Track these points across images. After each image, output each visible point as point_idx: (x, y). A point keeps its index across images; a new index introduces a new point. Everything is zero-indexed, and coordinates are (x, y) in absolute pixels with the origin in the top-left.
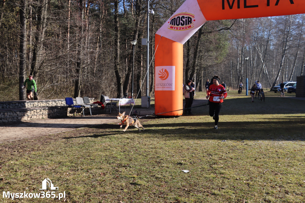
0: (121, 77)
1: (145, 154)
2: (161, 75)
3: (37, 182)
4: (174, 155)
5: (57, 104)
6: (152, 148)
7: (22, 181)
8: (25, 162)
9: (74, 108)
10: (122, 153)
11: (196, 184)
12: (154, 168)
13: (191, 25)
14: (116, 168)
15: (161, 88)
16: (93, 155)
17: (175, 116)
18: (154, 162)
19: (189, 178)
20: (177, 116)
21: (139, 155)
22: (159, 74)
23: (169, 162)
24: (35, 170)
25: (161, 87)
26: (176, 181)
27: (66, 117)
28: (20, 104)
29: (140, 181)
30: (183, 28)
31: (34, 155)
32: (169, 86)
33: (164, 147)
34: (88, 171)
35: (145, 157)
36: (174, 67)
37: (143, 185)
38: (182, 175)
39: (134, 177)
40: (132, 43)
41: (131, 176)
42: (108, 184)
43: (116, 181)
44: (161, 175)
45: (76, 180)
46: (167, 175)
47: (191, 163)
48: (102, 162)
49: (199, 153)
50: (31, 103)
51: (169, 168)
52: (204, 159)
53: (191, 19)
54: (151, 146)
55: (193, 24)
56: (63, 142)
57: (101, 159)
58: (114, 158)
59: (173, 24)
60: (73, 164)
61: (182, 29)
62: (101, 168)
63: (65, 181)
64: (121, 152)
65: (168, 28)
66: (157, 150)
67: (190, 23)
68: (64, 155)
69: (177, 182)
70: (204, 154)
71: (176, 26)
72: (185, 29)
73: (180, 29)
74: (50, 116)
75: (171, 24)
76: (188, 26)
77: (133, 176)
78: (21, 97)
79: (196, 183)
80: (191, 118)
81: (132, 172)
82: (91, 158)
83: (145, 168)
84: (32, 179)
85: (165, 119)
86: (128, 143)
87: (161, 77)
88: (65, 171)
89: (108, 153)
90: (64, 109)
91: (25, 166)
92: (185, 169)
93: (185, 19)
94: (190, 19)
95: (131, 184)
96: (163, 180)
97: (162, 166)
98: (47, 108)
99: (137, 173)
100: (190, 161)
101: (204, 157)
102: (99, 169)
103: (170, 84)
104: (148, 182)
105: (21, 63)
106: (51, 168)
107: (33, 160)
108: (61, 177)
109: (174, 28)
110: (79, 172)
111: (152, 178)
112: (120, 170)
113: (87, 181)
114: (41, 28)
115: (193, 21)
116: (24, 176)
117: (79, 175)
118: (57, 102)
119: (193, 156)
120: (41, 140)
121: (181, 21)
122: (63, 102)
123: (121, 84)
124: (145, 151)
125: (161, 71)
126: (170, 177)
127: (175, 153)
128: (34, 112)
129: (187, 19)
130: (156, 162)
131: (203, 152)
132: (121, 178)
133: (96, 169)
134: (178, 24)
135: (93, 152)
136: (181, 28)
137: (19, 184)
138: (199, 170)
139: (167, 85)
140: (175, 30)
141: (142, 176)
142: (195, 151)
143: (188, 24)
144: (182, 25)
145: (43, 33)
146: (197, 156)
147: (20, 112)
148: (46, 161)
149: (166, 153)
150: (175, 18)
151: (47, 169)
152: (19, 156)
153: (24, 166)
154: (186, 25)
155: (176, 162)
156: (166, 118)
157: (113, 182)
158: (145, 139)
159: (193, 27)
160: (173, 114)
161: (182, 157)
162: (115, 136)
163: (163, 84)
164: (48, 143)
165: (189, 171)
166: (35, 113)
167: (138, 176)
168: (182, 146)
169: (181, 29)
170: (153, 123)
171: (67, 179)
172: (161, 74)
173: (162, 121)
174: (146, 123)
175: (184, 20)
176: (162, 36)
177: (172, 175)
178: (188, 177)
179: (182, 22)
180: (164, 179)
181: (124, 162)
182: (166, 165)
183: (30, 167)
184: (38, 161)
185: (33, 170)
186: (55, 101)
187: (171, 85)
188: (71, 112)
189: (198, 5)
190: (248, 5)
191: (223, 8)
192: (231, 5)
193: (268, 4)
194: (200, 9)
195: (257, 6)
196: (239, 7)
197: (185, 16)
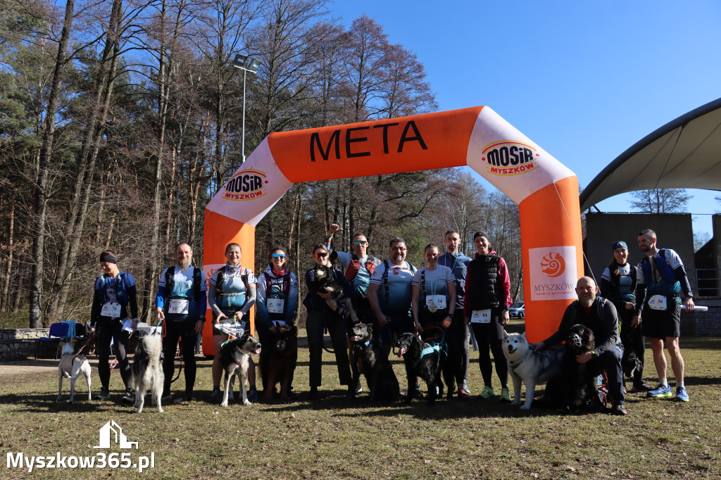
13: (262, 190)
30: (247, 196)
53: (260, 179)
55: (264, 189)
59: (230, 190)
61: (246, 198)
65: (223, 198)
67: (258, 186)
71: (235, 193)
72: (251, 197)
73: (241, 198)
75: (227, 189)
76: (255, 191)
93: (250, 179)
94: (258, 180)
109: (231, 196)
115: (263, 184)
121: (243, 185)
129: (253, 179)
134: (238, 188)
136: (243, 195)
140: (233, 200)
143: (256, 188)
144: (245, 190)
150: (234, 180)
154: (252, 190)
159: (266, 193)
169: (244, 197)
175: (248, 181)
176: (211, 210)
179: (245, 186)
189: (271, 156)
190: (352, 152)
191: (313, 159)
192: (325, 152)
193: (386, 151)
194: (274, 161)
195: (368, 154)
196: (338, 156)
197: (250, 175)
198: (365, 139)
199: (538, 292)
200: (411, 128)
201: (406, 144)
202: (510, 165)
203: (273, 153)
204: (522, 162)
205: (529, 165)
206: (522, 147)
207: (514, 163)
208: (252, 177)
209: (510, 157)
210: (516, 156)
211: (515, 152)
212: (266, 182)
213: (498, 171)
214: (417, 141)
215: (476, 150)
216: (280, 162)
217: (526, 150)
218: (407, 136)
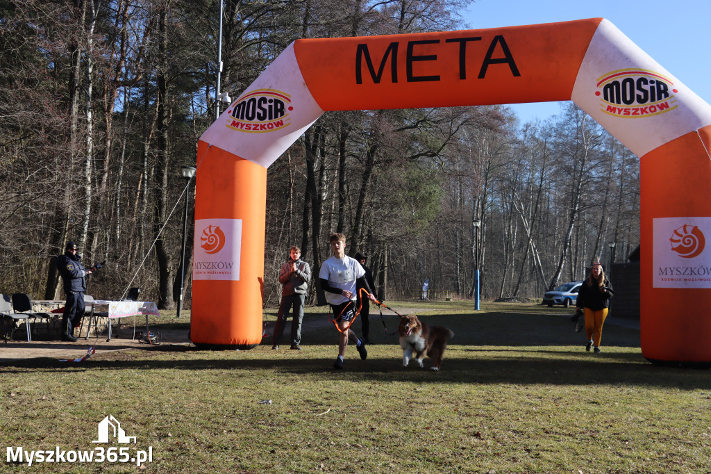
0: (169, 257)
2: (207, 241)
13: (284, 119)
15: (207, 274)
17: (238, 345)
20: (245, 347)
22: (202, 239)
25: (206, 270)
30: (262, 127)
32: (224, 270)
36: (238, 223)
40: (184, 174)
53: (282, 104)
55: (286, 118)
59: (238, 117)
61: (261, 129)
65: (227, 125)
67: (279, 113)
71: (245, 121)
72: (269, 128)
73: (254, 129)
75: (234, 115)
76: (274, 121)
87: (207, 247)
93: (268, 104)
94: (279, 105)
103: (227, 264)
109: (240, 126)
115: (286, 111)
121: (258, 110)
123: (169, 273)
125: (207, 231)
129: (273, 104)
134: (250, 115)
136: (257, 125)
139: (221, 265)
140: (243, 131)
143: (276, 117)
144: (261, 118)
150: (244, 103)
154: (270, 118)
156: (213, 350)
159: (289, 124)
160: (235, 339)
163: (211, 265)
169: (259, 127)
172: (205, 239)
175: (266, 106)
176: (211, 143)
179: (261, 112)
187: (229, 266)
189: (299, 72)
190: (415, 74)
191: (359, 81)
192: (377, 73)
193: (462, 75)
194: (303, 81)
195: (437, 78)
196: (395, 79)
197: (268, 97)
198: (434, 58)
199: (664, 277)
200: (499, 45)
201: (491, 67)
202: (636, 104)
203: (301, 68)
204: (653, 100)
205: (662, 104)
206: (655, 79)
207: (640, 101)
208: (271, 101)
209: (637, 92)
210: (645, 92)
211: (644, 86)
212: (291, 109)
213: (617, 111)
214: (506, 65)
215: (588, 82)
216: (311, 82)
217: (659, 83)
218: (494, 57)
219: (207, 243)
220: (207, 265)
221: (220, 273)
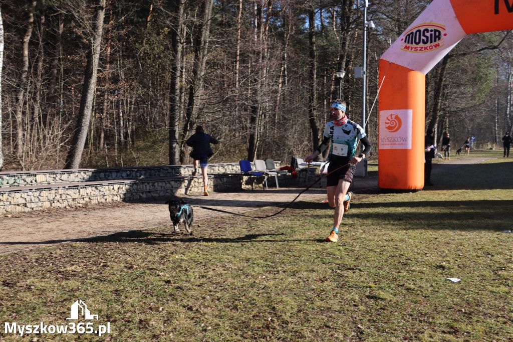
0: (319, 129)
1: (378, 250)
2: (389, 124)
3: (220, 288)
4: (426, 252)
5: (226, 170)
6: (386, 240)
7: (199, 286)
8: (196, 257)
9: (253, 176)
10: (341, 248)
11: (478, 302)
12: (399, 272)
13: (440, 42)
14: (338, 271)
16: (295, 250)
17: (411, 189)
18: (396, 263)
19: (463, 292)
20: (415, 191)
21: (369, 251)
22: (386, 123)
23: (422, 264)
24: (214, 270)
25: (389, 143)
26: (442, 295)
27: (239, 190)
28: (173, 170)
29: (382, 293)
30: (426, 48)
31: (206, 246)
32: (402, 142)
33: (406, 239)
34: (294, 275)
35: (380, 254)
36: (410, 112)
37: (389, 299)
38: (449, 286)
39: (370, 287)
40: (338, 76)
41: (365, 285)
42: (331, 295)
43: (342, 292)
44: (414, 284)
45: (280, 287)
46: (424, 284)
47: (459, 267)
48: (312, 261)
49: (469, 251)
50: (189, 169)
51: (424, 273)
52: (481, 261)
53: (439, 32)
54: (385, 238)
55: (442, 41)
56: (244, 228)
57: (310, 256)
58: (330, 255)
59: (408, 43)
60: (269, 263)
61: (425, 50)
62: (314, 270)
63: (263, 289)
64: (339, 245)
65: (401, 49)
66: (396, 243)
67: (437, 39)
68: (251, 248)
69: (445, 298)
70: (478, 253)
71: (414, 45)
72: (430, 49)
73: (420, 50)
74: (218, 189)
75: (405, 42)
76: (434, 44)
77: (369, 285)
78: (172, 160)
79: (478, 300)
80: (439, 194)
81: (366, 279)
82: (294, 254)
83: (384, 273)
84: (212, 283)
85: (395, 194)
86: (347, 232)
87: (389, 128)
88: (258, 274)
89: (319, 247)
90: (237, 177)
91: (198, 263)
92: (452, 276)
93: (430, 33)
94: (437, 33)
95: (368, 297)
96: (419, 292)
97: (411, 271)
98: (212, 176)
99: (374, 281)
100: (457, 263)
101: (479, 257)
102: (310, 271)
104: (395, 295)
105: (172, 110)
106: (236, 267)
107: (207, 255)
108: (255, 282)
109: (410, 49)
110: (281, 275)
111: (400, 289)
112: (346, 275)
113: (296, 291)
114: (201, 57)
115: (442, 36)
116: (199, 278)
117: (282, 279)
118: (226, 167)
119: (459, 255)
120: (211, 224)
121: (422, 37)
122: (234, 168)
123: (319, 139)
124: (377, 245)
125: (390, 118)
126: (430, 289)
127: (427, 249)
128: (195, 182)
129: (433, 33)
130: (400, 262)
131: (475, 249)
132: (349, 287)
133: (307, 271)
134: (417, 41)
135: (295, 245)
136: (422, 48)
137: (195, 289)
138: (477, 278)
140: (412, 52)
141: (382, 285)
142: (462, 247)
143: (435, 41)
144: (424, 43)
145: (204, 64)
146: (467, 255)
147: (175, 181)
148: (226, 257)
149: (414, 248)
150: (412, 33)
151: (230, 269)
152: (184, 248)
153: (196, 263)
154: (431, 42)
155: (433, 264)
156: (397, 193)
157: (337, 293)
158: (372, 227)
159: (443, 45)
160: (409, 186)
161: (440, 256)
162: (323, 220)
164: (222, 230)
165: (459, 280)
166: (196, 184)
167: (376, 284)
168: (436, 239)
169: (423, 49)
170: (377, 201)
171: (265, 286)
172: (388, 123)
173: (392, 197)
174: (366, 200)
175: (428, 34)
176: (391, 61)
177: (433, 286)
178: (461, 289)
179: (425, 39)
180: (421, 291)
181: (348, 261)
182: (418, 269)
183: (205, 265)
184: (214, 256)
185: (210, 270)
186: (223, 166)
187: (405, 140)
188: (247, 183)
189: (452, 10)
194: (455, 15)
197: (430, 28)
203: (453, 7)
208: (431, 31)
212: (445, 35)
216: (460, 16)
219: (389, 126)
220: (390, 140)
221: (399, 144)
